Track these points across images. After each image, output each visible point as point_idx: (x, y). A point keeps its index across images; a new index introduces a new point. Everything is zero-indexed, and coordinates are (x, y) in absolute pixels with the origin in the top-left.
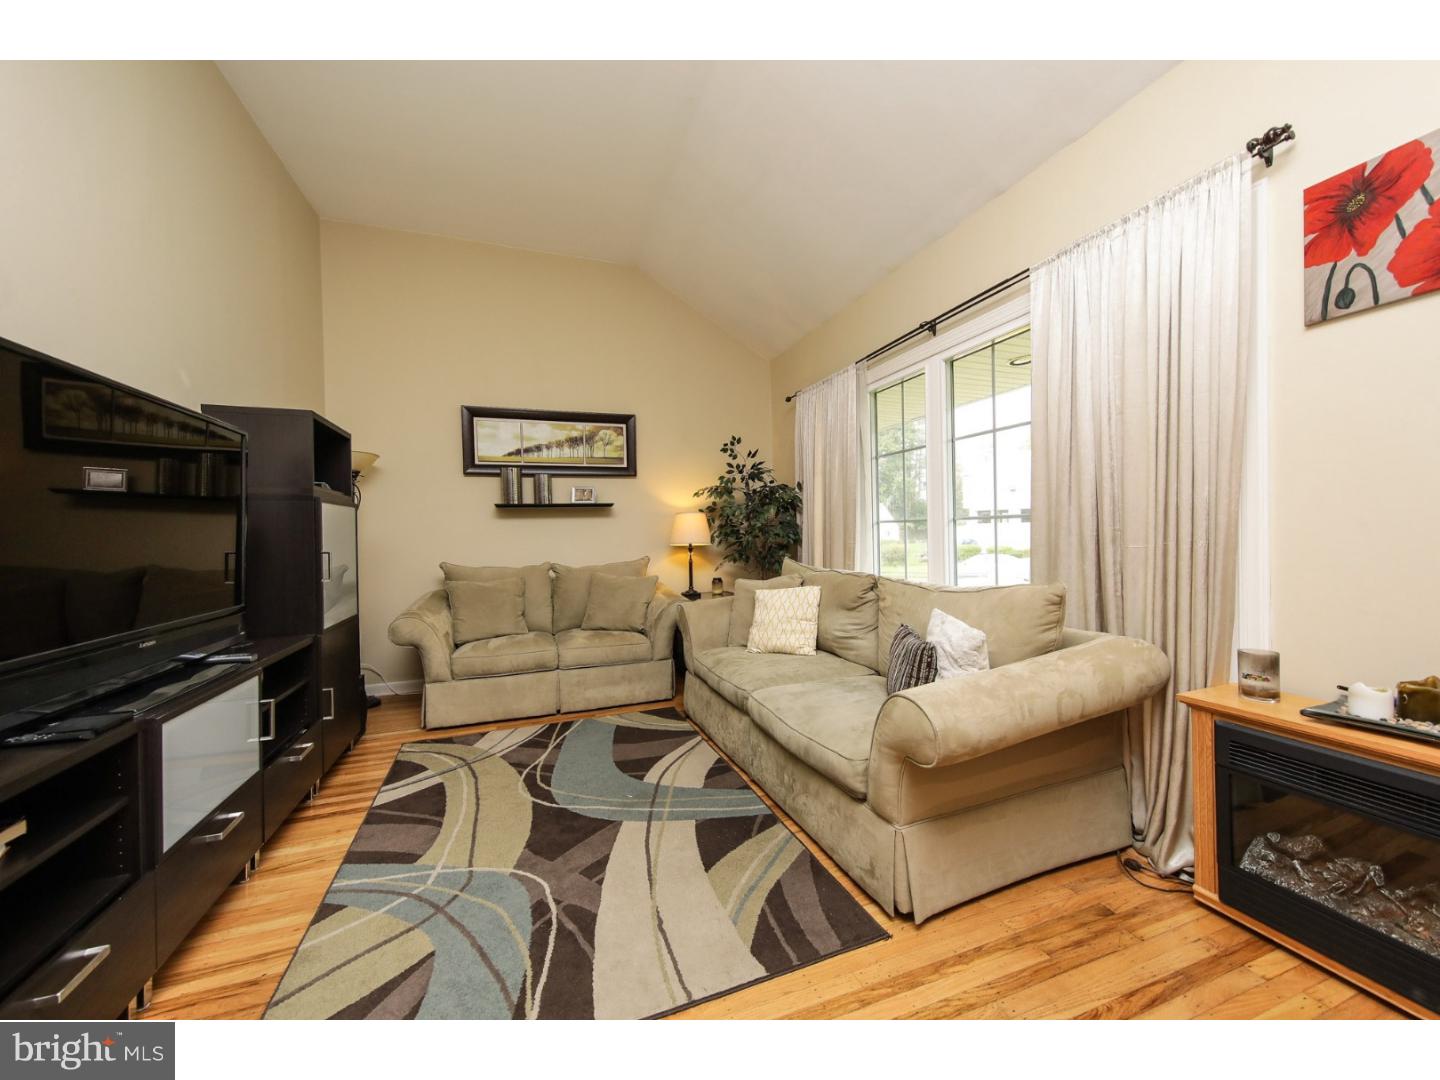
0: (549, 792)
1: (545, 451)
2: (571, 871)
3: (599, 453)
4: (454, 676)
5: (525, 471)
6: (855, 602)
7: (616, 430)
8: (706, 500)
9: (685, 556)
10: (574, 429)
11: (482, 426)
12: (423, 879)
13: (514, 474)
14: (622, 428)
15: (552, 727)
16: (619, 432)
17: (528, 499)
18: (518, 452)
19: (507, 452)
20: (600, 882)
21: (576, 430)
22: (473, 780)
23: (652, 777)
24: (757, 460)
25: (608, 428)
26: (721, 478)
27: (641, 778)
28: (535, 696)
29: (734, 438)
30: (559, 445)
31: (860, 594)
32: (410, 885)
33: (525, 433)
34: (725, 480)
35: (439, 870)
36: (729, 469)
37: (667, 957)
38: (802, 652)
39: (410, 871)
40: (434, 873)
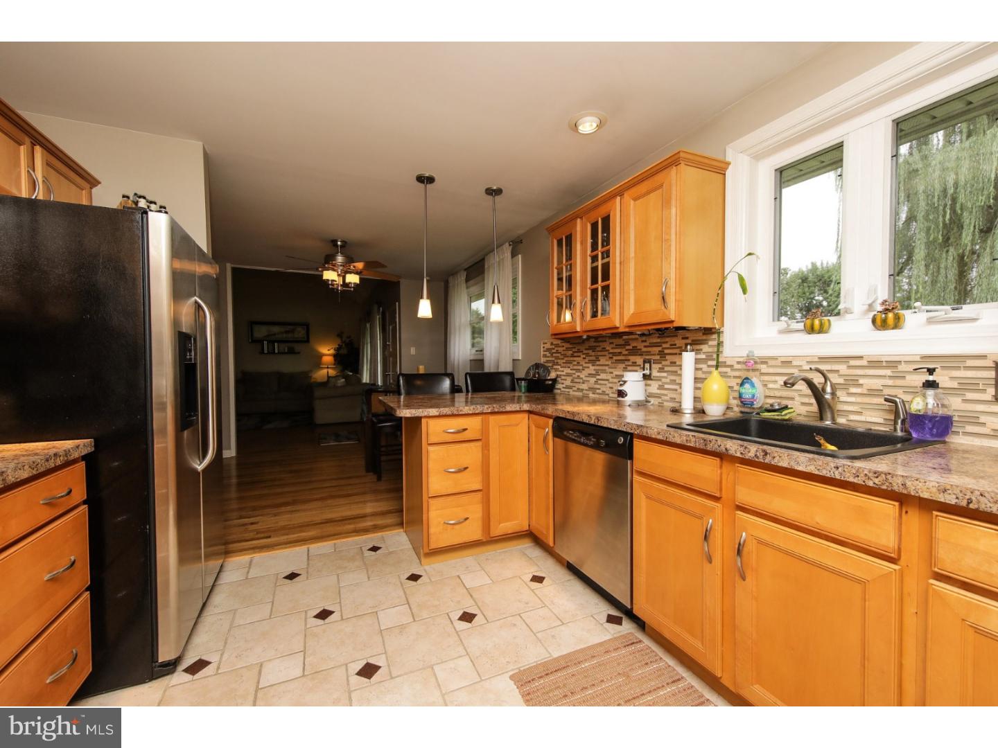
1: (277, 335)
3: (296, 336)
8: (334, 352)
10: (286, 328)
11: (256, 327)
13: (265, 342)
16: (303, 328)
18: (268, 335)
19: (264, 335)
25: (298, 327)
30: (282, 333)
33: (270, 329)
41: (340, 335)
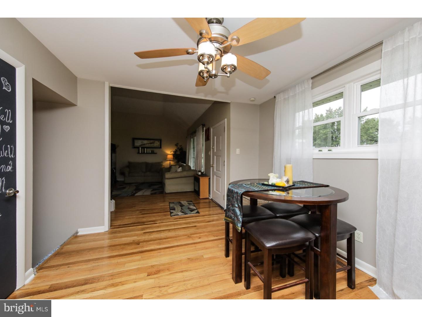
1: (146, 145)
3: (155, 145)
4: (129, 177)
8: (173, 153)
9: (170, 161)
11: (136, 141)
13: (141, 148)
16: (159, 142)
17: (143, 152)
18: (141, 145)
21: (151, 141)
25: (157, 141)
28: (141, 180)
30: (148, 144)
33: (143, 142)
34: (176, 150)
41: (176, 145)
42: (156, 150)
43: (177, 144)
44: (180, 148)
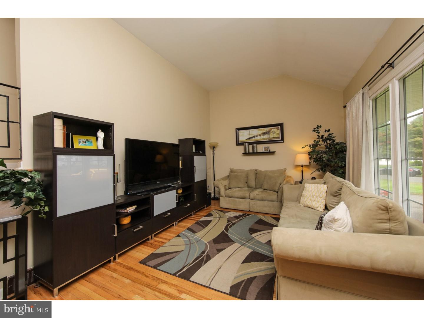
0: (229, 229)
1: (256, 138)
2: (215, 248)
3: (271, 136)
4: (226, 196)
5: (250, 143)
6: (335, 193)
7: (277, 128)
8: (308, 149)
9: (301, 168)
10: (264, 130)
11: (241, 132)
12: (192, 237)
13: (247, 144)
14: (279, 128)
15: (245, 214)
16: (278, 129)
17: (251, 151)
18: (249, 138)
19: (246, 139)
20: (218, 253)
21: (265, 130)
22: (218, 221)
23: (253, 235)
24: (330, 133)
25: (275, 128)
26: (315, 141)
27: (251, 234)
28: (244, 205)
29: (318, 126)
31: (337, 190)
32: (190, 237)
33: (251, 133)
34: (316, 141)
35: (196, 237)
36: (318, 137)
37: (214, 275)
38: (317, 209)
39: (193, 235)
40: (195, 237)
41: (316, 131)
42: (272, 147)
43: (319, 127)
44: (326, 135)
